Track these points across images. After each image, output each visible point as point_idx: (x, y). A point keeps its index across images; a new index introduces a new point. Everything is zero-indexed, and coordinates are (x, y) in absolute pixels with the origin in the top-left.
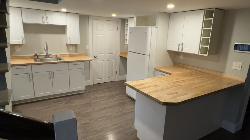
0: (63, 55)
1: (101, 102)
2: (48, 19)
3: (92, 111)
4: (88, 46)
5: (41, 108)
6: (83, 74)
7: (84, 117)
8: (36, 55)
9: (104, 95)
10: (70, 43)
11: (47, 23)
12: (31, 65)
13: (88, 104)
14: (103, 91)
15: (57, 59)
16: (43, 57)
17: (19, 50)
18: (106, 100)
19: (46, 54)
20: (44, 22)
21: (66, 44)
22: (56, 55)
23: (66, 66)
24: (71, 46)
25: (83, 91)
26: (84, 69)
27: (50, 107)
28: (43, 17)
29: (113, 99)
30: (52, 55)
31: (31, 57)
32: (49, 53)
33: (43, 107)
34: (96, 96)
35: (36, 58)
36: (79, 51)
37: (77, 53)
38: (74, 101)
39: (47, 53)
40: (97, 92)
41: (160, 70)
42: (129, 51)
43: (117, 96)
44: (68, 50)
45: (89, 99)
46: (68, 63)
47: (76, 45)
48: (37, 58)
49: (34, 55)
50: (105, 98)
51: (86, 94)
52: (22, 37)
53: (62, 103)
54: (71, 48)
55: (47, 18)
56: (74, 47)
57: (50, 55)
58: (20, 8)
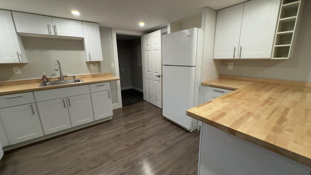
0: (83, 76)
1: (135, 130)
2: (56, 28)
3: (125, 147)
4: (113, 64)
5: (52, 151)
6: (110, 97)
7: (114, 161)
8: (44, 77)
9: (137, 120)
10: (90, 60)
11: (56, 34)
12: (33, 92)
13: (118, 136)
14: (135, 114)
15: (75, 81)
16: (57, 80)
17: (19, 72)
18: (140, 127)
19: (60, 76)
20: (51, 33)
21: (86, 62)
22: (74, 77)
23: (86, 88)
24: (93, 65)
25: (112, 117)
26: (110, 91)
27: (65, 148)
28: (49, 26)
29: (149, 125)
30: (67, 76)
31: (38, 81)
32: (64, 74)
33: (55, 148)
34: (127, 122)
35: (44, 81)
36: (103, 71)
37: (101, 72)
38: (100, 134)
39: (61, 74)
40: (128, 117)
41: (211, 85)
42: (164, 65)
43: (153, 120)
44: (90, 70)
45: (119, 128)
46: (89, 84)
47: (98, 63)
48: (46, 82)
49: (41, 78)
50: (140, 124)
51: (115, 121)
52: (17, 52)
53: (84, 138)
54: (92, 67)
55: (54, 27)
56: (96, 66)
57: (65, 76)
58: (10, 12)
